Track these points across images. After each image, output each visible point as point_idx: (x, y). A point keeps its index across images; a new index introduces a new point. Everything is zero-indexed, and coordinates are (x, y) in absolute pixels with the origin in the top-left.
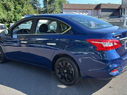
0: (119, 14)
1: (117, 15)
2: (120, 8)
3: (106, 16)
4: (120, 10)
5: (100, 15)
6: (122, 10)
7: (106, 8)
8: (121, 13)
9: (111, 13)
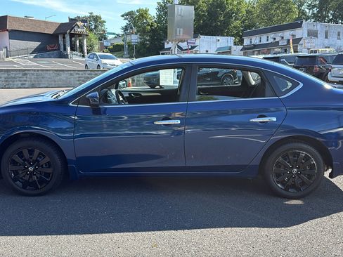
0: (59, 49)
1: (54, 50)
2: (61, 34)
3: (25, 51)
4: (61, 39)
5: (6, 48)
6: (64, 38)
7: (22, 29)
8: (62, 47)
9: (36, 44)
